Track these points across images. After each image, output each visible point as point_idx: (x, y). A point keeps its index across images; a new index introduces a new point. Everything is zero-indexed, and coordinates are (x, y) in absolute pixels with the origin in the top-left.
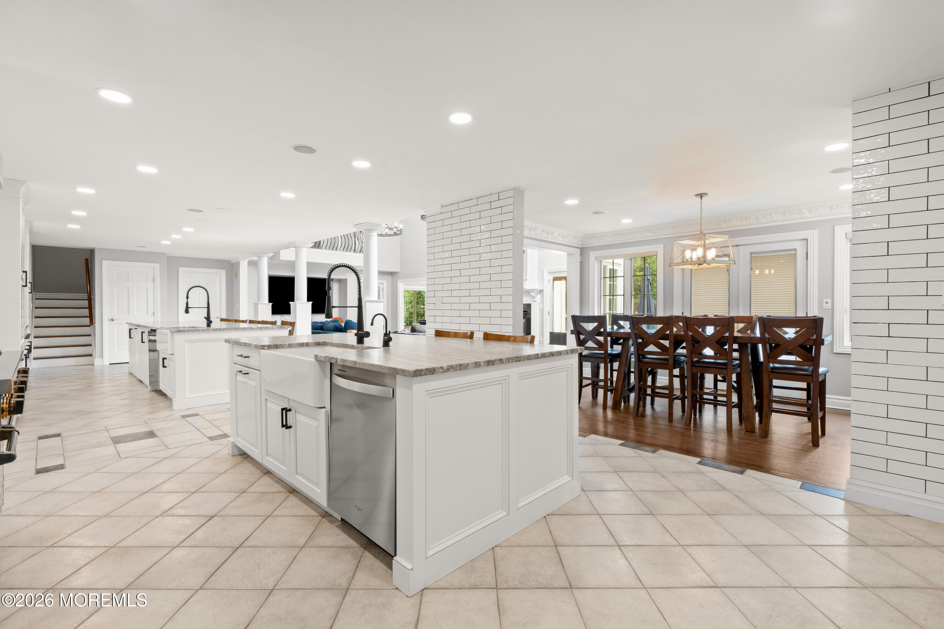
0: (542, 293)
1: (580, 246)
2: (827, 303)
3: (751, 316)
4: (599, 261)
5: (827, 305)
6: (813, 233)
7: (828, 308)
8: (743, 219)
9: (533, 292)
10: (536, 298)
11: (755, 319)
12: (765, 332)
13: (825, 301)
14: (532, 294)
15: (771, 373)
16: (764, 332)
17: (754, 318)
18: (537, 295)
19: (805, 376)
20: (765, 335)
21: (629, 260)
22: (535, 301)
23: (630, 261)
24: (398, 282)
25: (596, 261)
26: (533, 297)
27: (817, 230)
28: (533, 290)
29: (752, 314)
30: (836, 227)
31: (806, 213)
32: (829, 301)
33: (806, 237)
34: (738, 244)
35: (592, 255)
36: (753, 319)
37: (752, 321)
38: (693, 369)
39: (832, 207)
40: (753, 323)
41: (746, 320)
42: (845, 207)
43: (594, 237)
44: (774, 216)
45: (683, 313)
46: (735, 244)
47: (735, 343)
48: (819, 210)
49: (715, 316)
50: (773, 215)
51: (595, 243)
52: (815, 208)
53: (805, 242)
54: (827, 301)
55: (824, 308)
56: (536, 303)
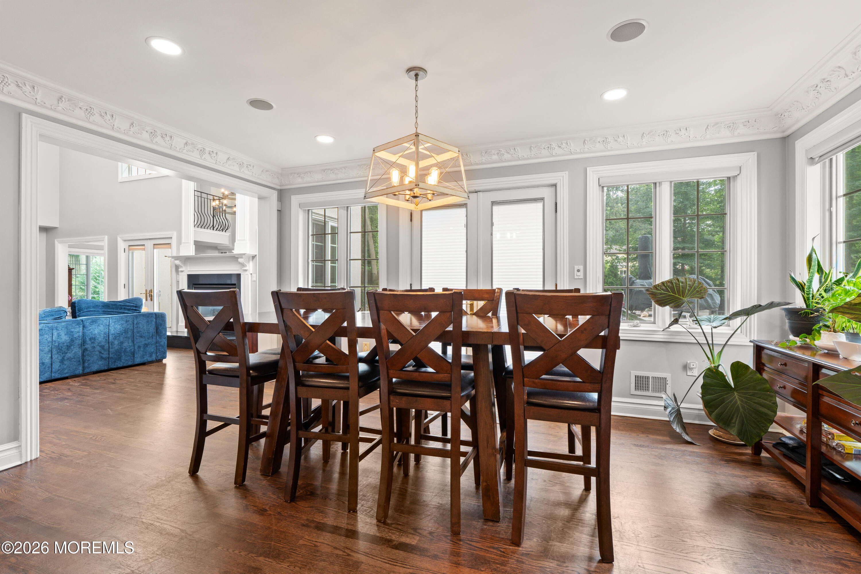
0: (255, 259)
1: (279, 188)
2: (578, 271)
3: (493, 290)
4: (305, 210)
5: (579, 274)
6: (563, 177)
7: (580, 277)
8: (483, 154)
9: (242, 258)
10: (246, 266)
11: (498, 294)
12: (518, 324)
13: (576, 268)
14: (240, 260)
15: (529, 407)
16: (516, 323)
17: (497, 292)
18: (249, 262)
19: (587, 413)
20: (517, 329)
21: (344, 210)
22: (246, 270)
23: (346, 212)
24: (56, 242)
25: (300, 209)
26: (243, 265)
27: (567, 172)
28: (241, 255)
29: (494, 288)
30: (588, 169)
31: (556, 147)
32: (581, 268)
33: (553, 182)
34: (477, 189)
35: (295, 200)
36: (496, 295)
37: (494, 297)
38: (391, 401)
39: (584, 142)
40: (496, 300)
41: (486, 296)
42: (599, 142)
43: (295, 173)
44: (519, 150)
45: (411, 285)
46: (473, 189)
47: (467, 345)
48: (570, 144)
49: (445, 289)
50: (518, 148)
51: (298, 182)
52: (566, 142)
53: (553, 189)
54: (578, 268)
55: (576, 277)
56: (247, 273)
